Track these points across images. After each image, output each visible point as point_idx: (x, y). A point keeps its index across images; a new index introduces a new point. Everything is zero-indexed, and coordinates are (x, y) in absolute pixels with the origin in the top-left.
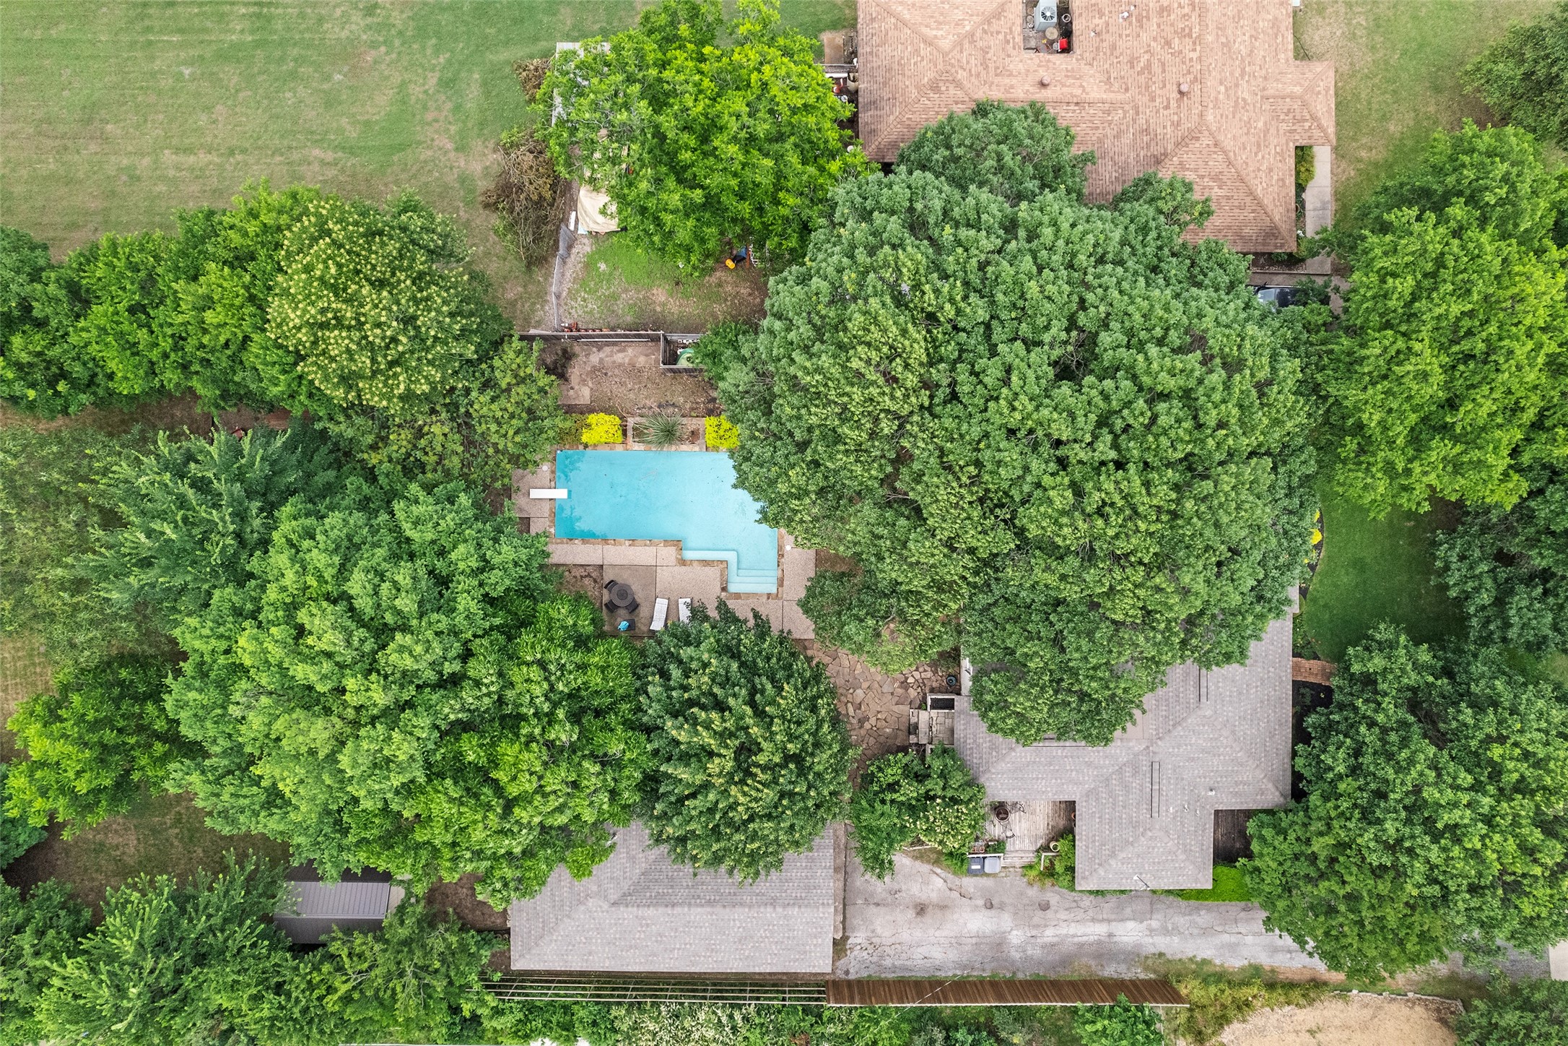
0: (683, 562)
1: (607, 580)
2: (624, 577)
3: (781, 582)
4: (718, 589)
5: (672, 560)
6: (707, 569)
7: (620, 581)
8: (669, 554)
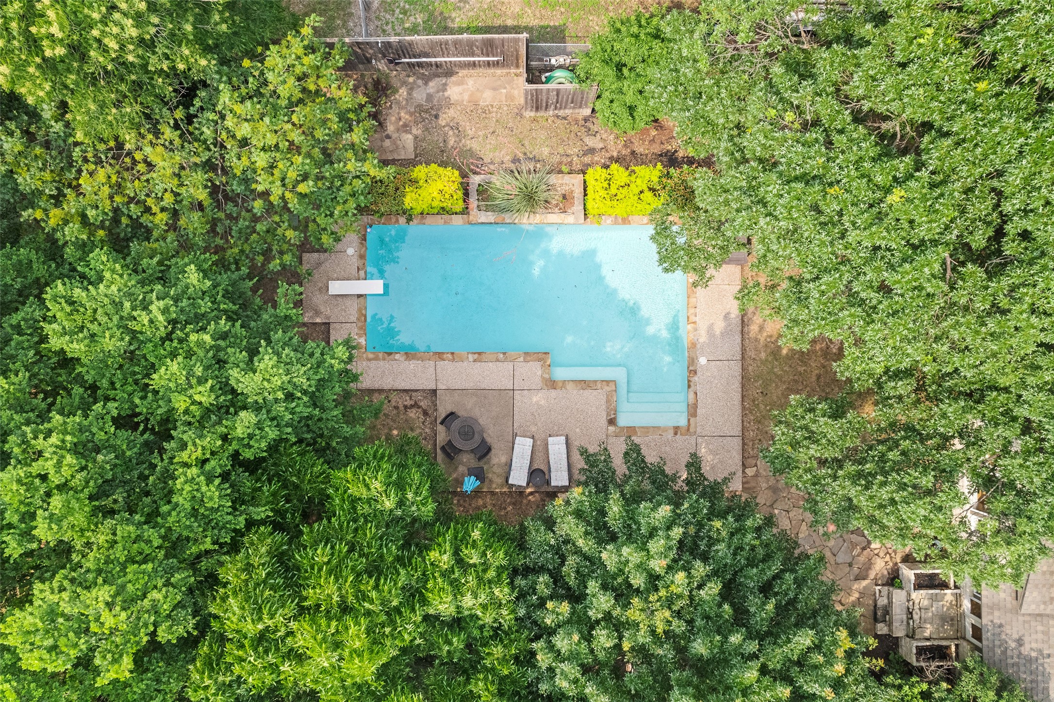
0: (552, 384)
1: (442, 413)
2: (468, 408)
3: (692, 411)
4: (604, 421)
5: (537, 382)
6: (587, 393)
7: (461, 413)
8: (533, 371)
